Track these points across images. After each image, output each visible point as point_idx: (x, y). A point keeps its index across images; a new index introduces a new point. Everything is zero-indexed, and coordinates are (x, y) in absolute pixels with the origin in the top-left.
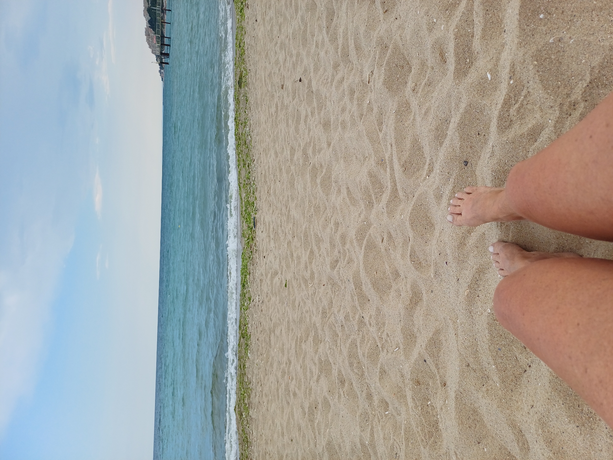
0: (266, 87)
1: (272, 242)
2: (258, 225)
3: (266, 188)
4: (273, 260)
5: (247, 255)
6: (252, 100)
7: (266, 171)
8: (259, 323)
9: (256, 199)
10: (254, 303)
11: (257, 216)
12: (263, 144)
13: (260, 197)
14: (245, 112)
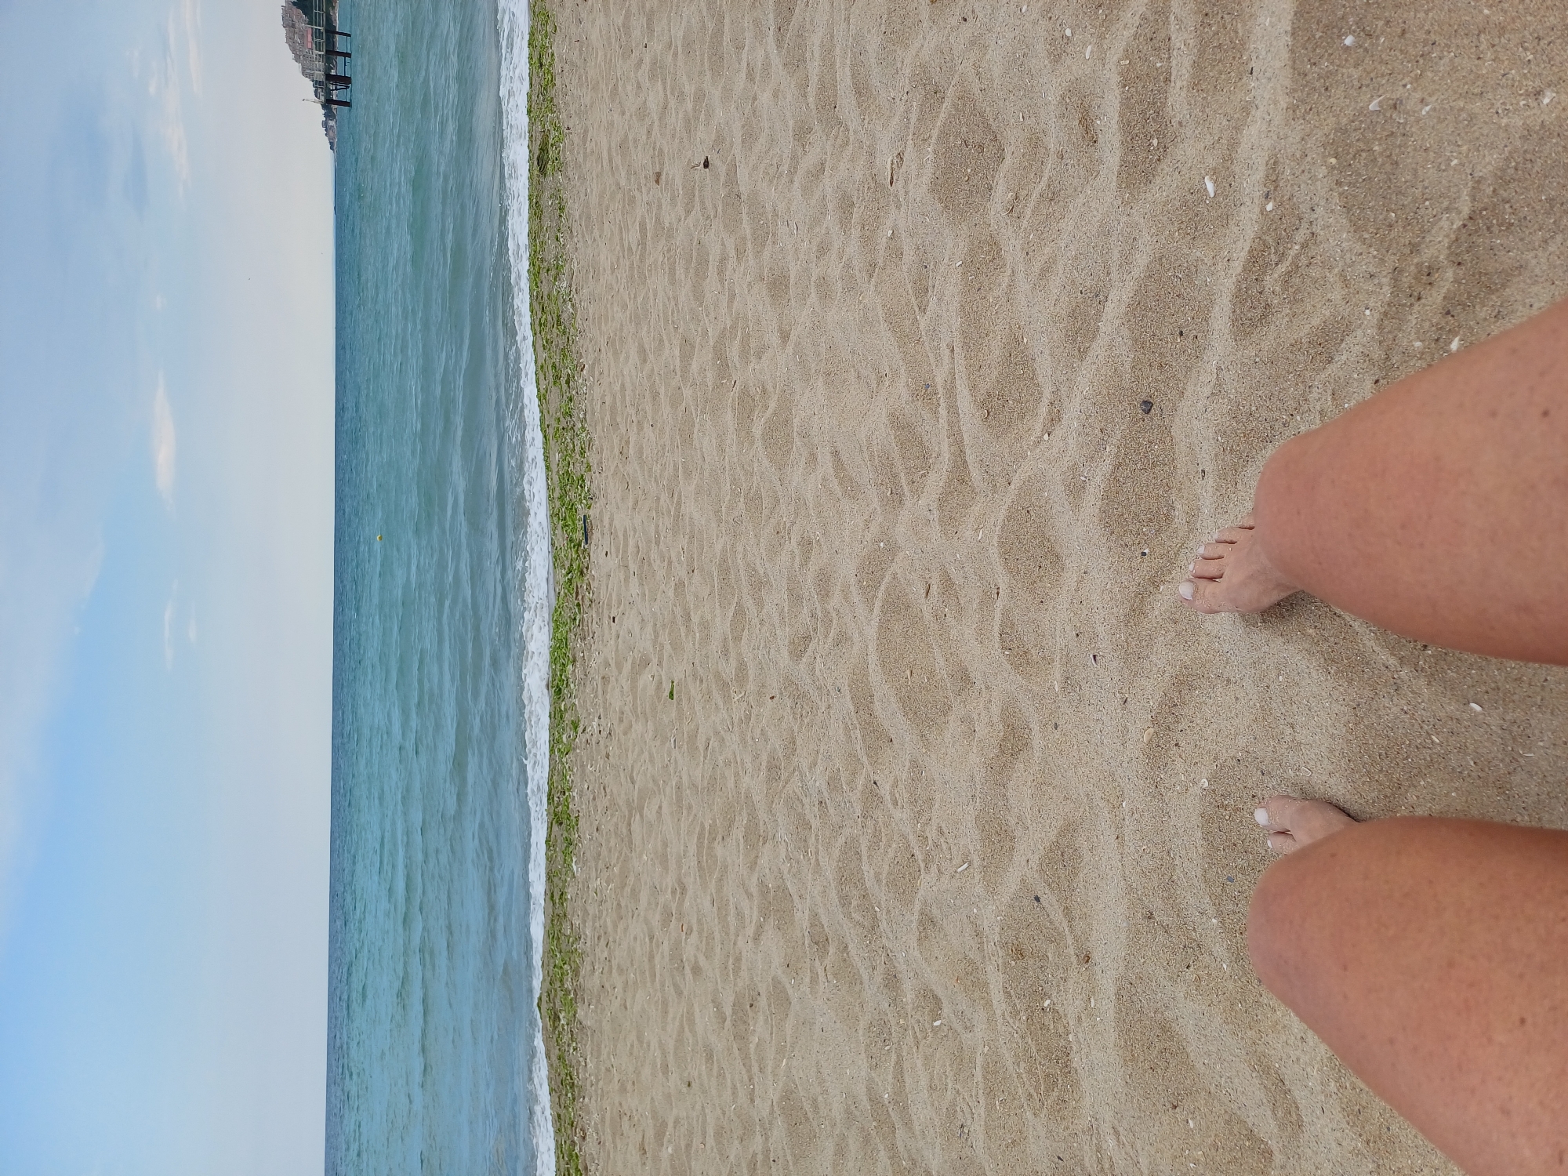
0: (613, 175)
1: (634, 581)
2: (596, 536)
3: (616, 441)
4: (637, 629)
5: (567, 614)
6: (574, 208)
7: (615, 398)
8: (600, 787)
9: (589, 468)
10: (588, 736)
11: (591, 512)
12: (606, 325)
13: (600, 463)
14: (557, 240)
